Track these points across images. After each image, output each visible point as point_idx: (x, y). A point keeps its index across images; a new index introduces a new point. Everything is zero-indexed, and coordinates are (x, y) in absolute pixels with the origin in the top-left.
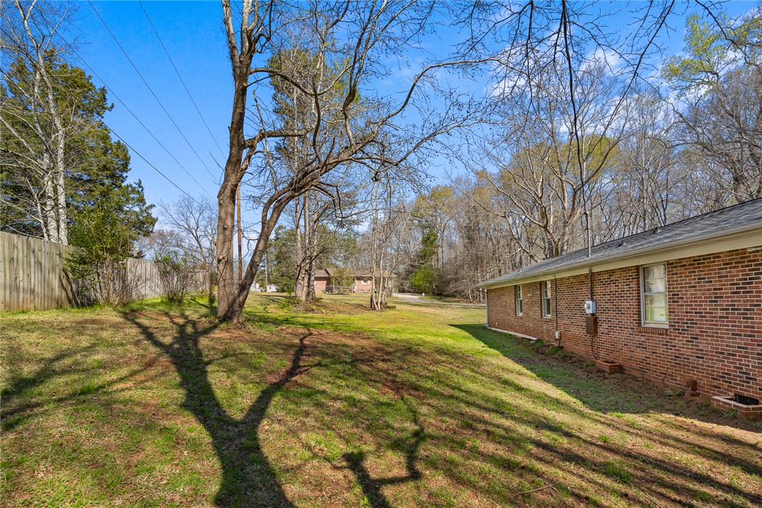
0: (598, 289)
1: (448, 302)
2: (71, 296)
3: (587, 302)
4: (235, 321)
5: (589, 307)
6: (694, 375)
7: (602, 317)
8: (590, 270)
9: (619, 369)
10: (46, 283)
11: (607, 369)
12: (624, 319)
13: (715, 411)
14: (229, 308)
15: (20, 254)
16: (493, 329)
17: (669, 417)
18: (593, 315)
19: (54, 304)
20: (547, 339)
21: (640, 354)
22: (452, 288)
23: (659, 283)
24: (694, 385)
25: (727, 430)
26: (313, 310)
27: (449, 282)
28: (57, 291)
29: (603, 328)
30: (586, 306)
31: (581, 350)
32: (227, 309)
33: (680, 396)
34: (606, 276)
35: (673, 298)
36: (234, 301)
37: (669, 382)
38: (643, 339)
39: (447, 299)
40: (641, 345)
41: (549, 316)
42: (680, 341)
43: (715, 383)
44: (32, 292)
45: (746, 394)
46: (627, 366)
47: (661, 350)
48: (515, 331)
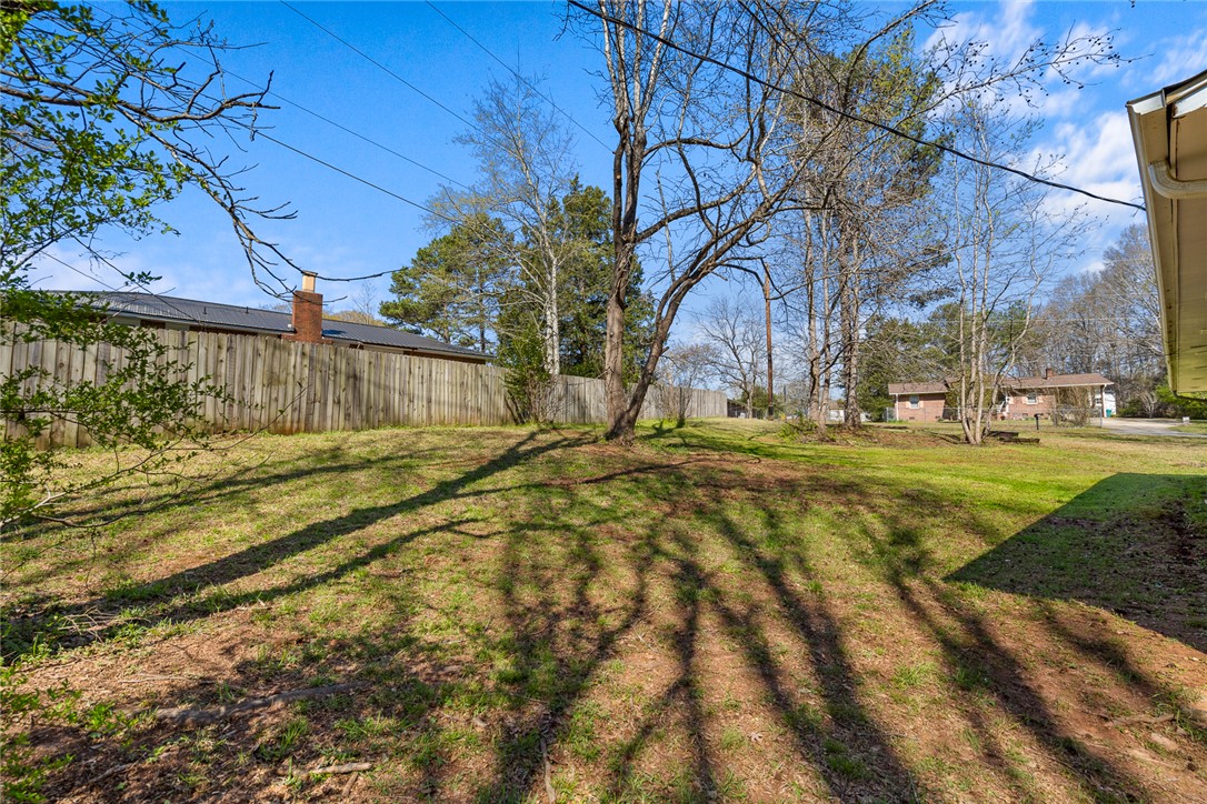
2: (516, 414)
4: (622, 438)
10: (491, 402)
15: (469, 379)
19: (499, 422)
26: (833, 440)
28: (502, 410)
36: (622, 416)
44: (479, 410)
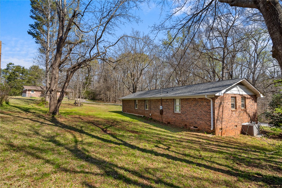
0: (163, 103)
1: (97, 102)
3: (160, 106)
4: (57, 114)
5: (161, 108)
6: (186, 123)
7: (164, 110)
8: (161, 98)
9: (169, 123)
11: (167, 123)
12: (170, 111)
13: (191, 130)
14: (55, 109)
16: (125, 113)
17: (185, 132)
18: (162, 110)
20: (147, 116)
21: (174, 119)
22: (98, 97)
23: (178, 103)
24: (186, 125)
25: (195, 133)
27: (97, 95)
29: (164, 113)
30: (160, 108)
31: (158, 119)
32: (54, 109)
33: (184, 128)
34: (166, 100)
35: (182, 107)
37: (180, 125)
38: (175, 116)
39: (96, 101)
40: (174, 117)
41: (147, 109)
42: (183, 116)
43: (190, 124)
45: (195, 126)
46: (170, 122)
47: (179, 118)
48: (134, 114)
